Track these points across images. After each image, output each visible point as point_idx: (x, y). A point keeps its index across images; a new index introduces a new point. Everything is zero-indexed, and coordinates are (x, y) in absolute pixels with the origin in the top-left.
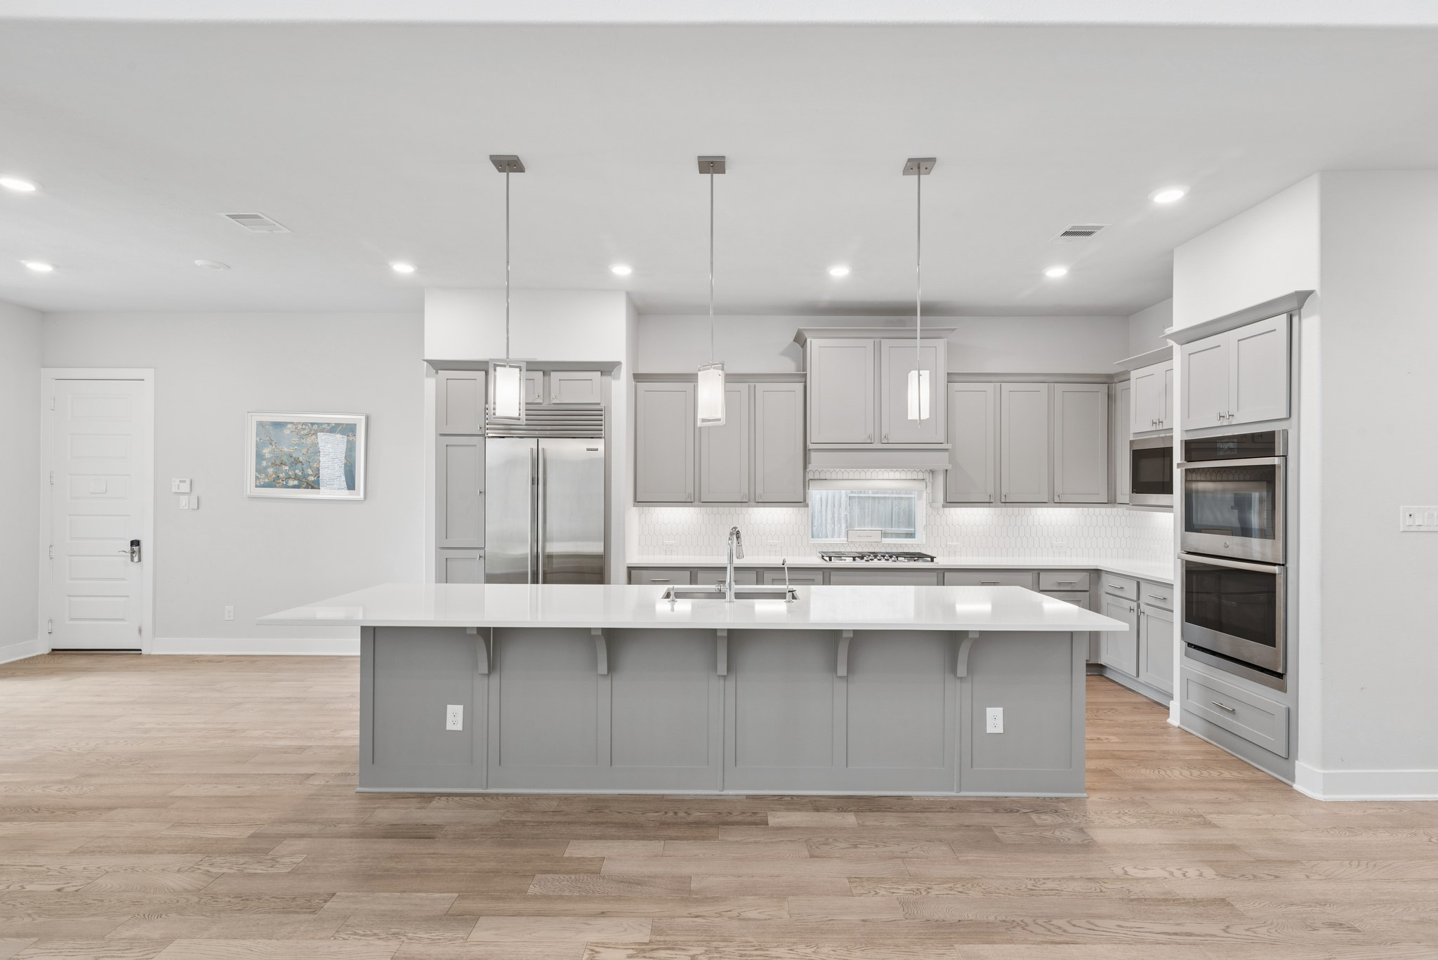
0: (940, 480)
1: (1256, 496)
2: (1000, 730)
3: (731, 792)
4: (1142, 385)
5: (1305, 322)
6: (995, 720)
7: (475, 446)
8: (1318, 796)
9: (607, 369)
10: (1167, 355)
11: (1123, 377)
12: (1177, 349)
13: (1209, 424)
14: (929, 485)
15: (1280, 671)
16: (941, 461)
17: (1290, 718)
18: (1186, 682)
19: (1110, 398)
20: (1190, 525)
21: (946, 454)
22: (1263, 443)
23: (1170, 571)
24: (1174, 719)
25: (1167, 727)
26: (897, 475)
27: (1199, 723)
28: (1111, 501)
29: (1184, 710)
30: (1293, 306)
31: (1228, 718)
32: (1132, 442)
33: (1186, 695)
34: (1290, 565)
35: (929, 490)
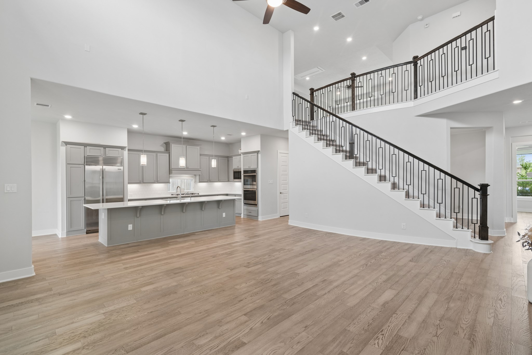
0: (198, 177)
1: (249, 180)
2: (225, 216)
3: (185, 233)
4: (235, 159)
5: (259, 155)
6: (224, 215)
7: (81, 167)
8: (261, 220)
9: (123, 148)
10: (240, 155)
11: (231, 157)
12: (242, 155)
13: (247, 168)
14: (194, 178)
15: (256, 204)
16: (199, 173)
17: (258, 210)
18: (244, 210)
19: (228, 161)
20: (244, 184)
21: (200, 171)
22: (254, 171)
23: (241, 192)
24: (242, 217)
25: (241, 218)
26: (188, 176)
27: (246, 216)
28: (228, 181)
29: (244, 215)
30: (258, 152)
31: (250, 213)
32: (233, 170)
33: (244, 212)
34: (258, 189)
35: (194, 179)
